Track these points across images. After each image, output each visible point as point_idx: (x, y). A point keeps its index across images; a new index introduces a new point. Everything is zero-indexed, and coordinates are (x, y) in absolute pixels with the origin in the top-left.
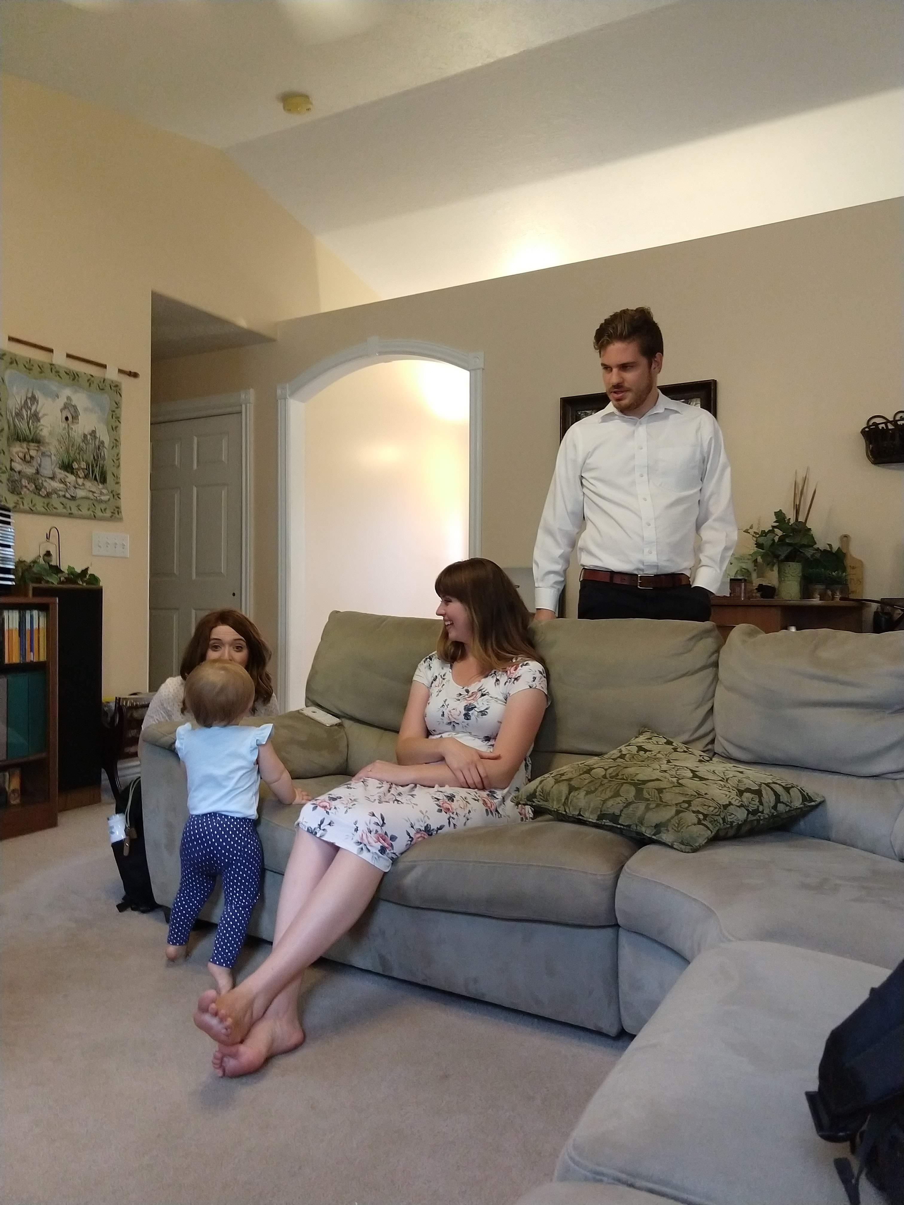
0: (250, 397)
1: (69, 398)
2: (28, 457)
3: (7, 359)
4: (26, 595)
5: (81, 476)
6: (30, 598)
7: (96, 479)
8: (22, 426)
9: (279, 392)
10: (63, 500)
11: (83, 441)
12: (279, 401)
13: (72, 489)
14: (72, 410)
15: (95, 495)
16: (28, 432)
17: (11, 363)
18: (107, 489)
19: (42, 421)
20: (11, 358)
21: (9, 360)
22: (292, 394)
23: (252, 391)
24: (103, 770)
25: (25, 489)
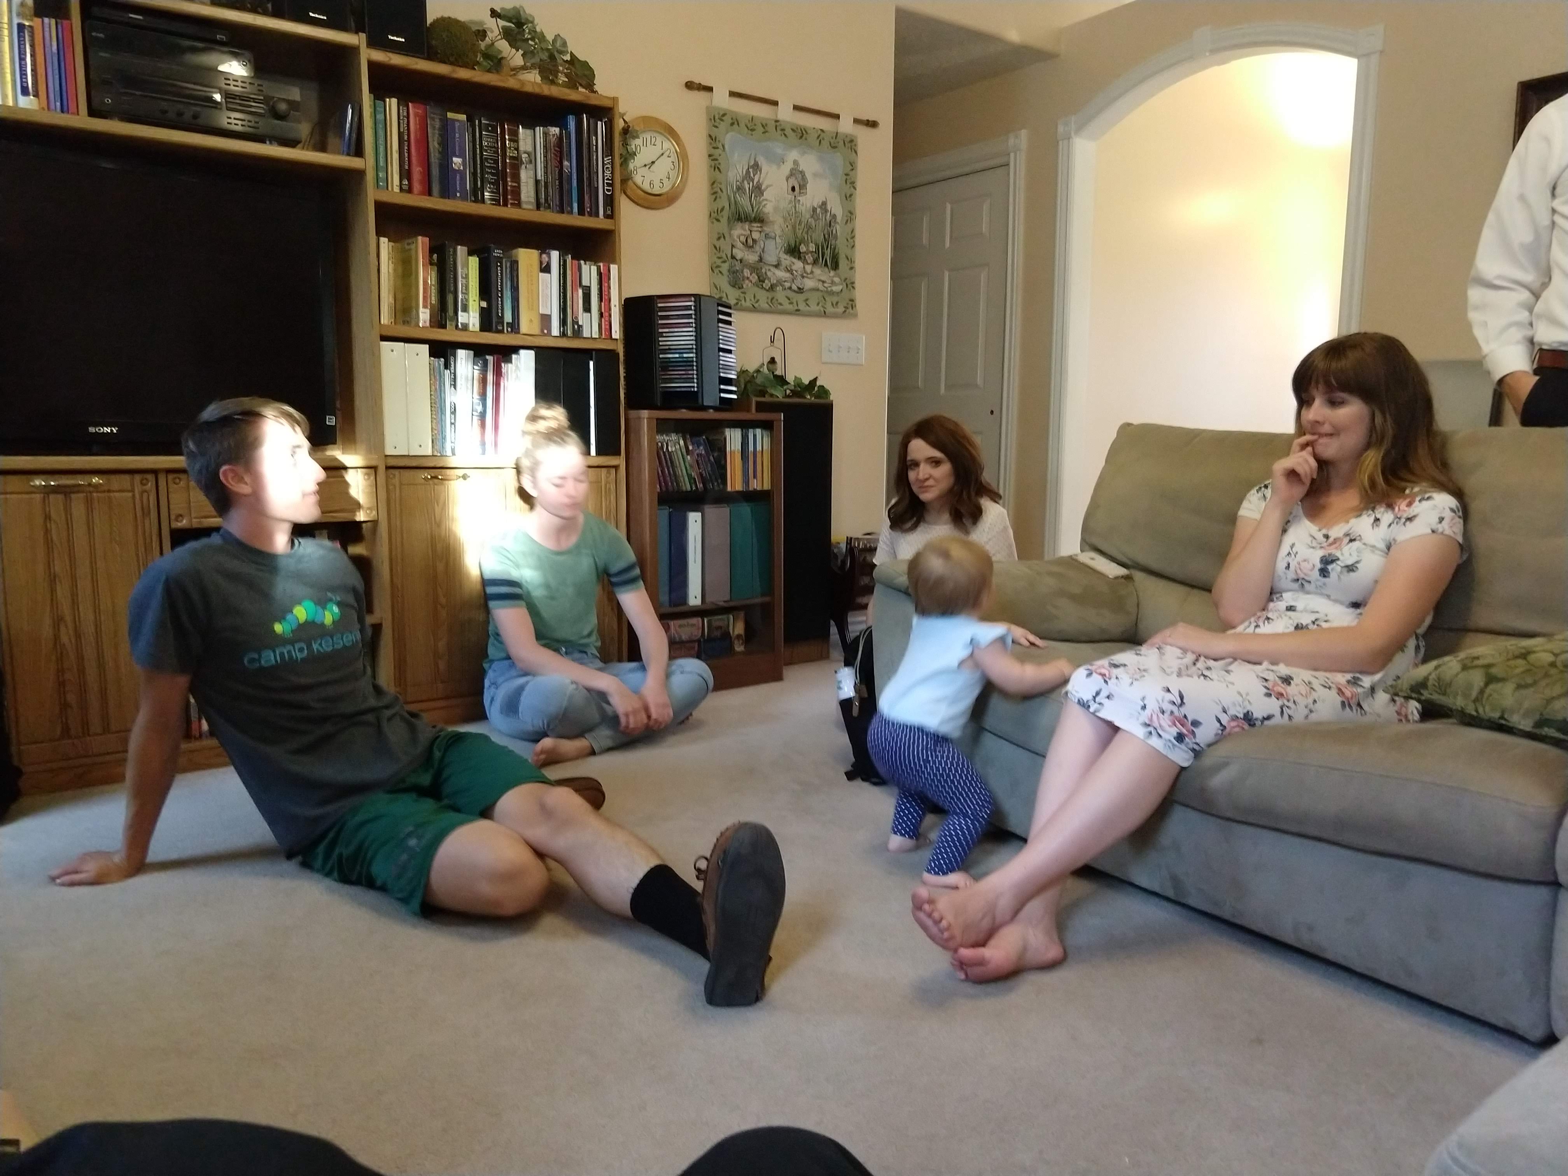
0: (1021, 140)
1: (796, 162)
2: (750, 242)
3: (728, 119)
4: (748, 410)
5: (809, 262)
6: (753, 415)
7: (826, 265)
8: (744, 202)
9: (1061, 129)
10: (790, 293)
11: (812, 217)
12: (1060, 143)
13: (799, 278)
14: (800, 177)
15: (826, 285)
16: (750, 208)
17: (732, 124)
18: (839, 277)
19: (766, 195)
20: (732, 119)
21: (730, 121)
22: (1079, 129)
23: (1024, 133)
24: (832, 623)
25: (747, 282)
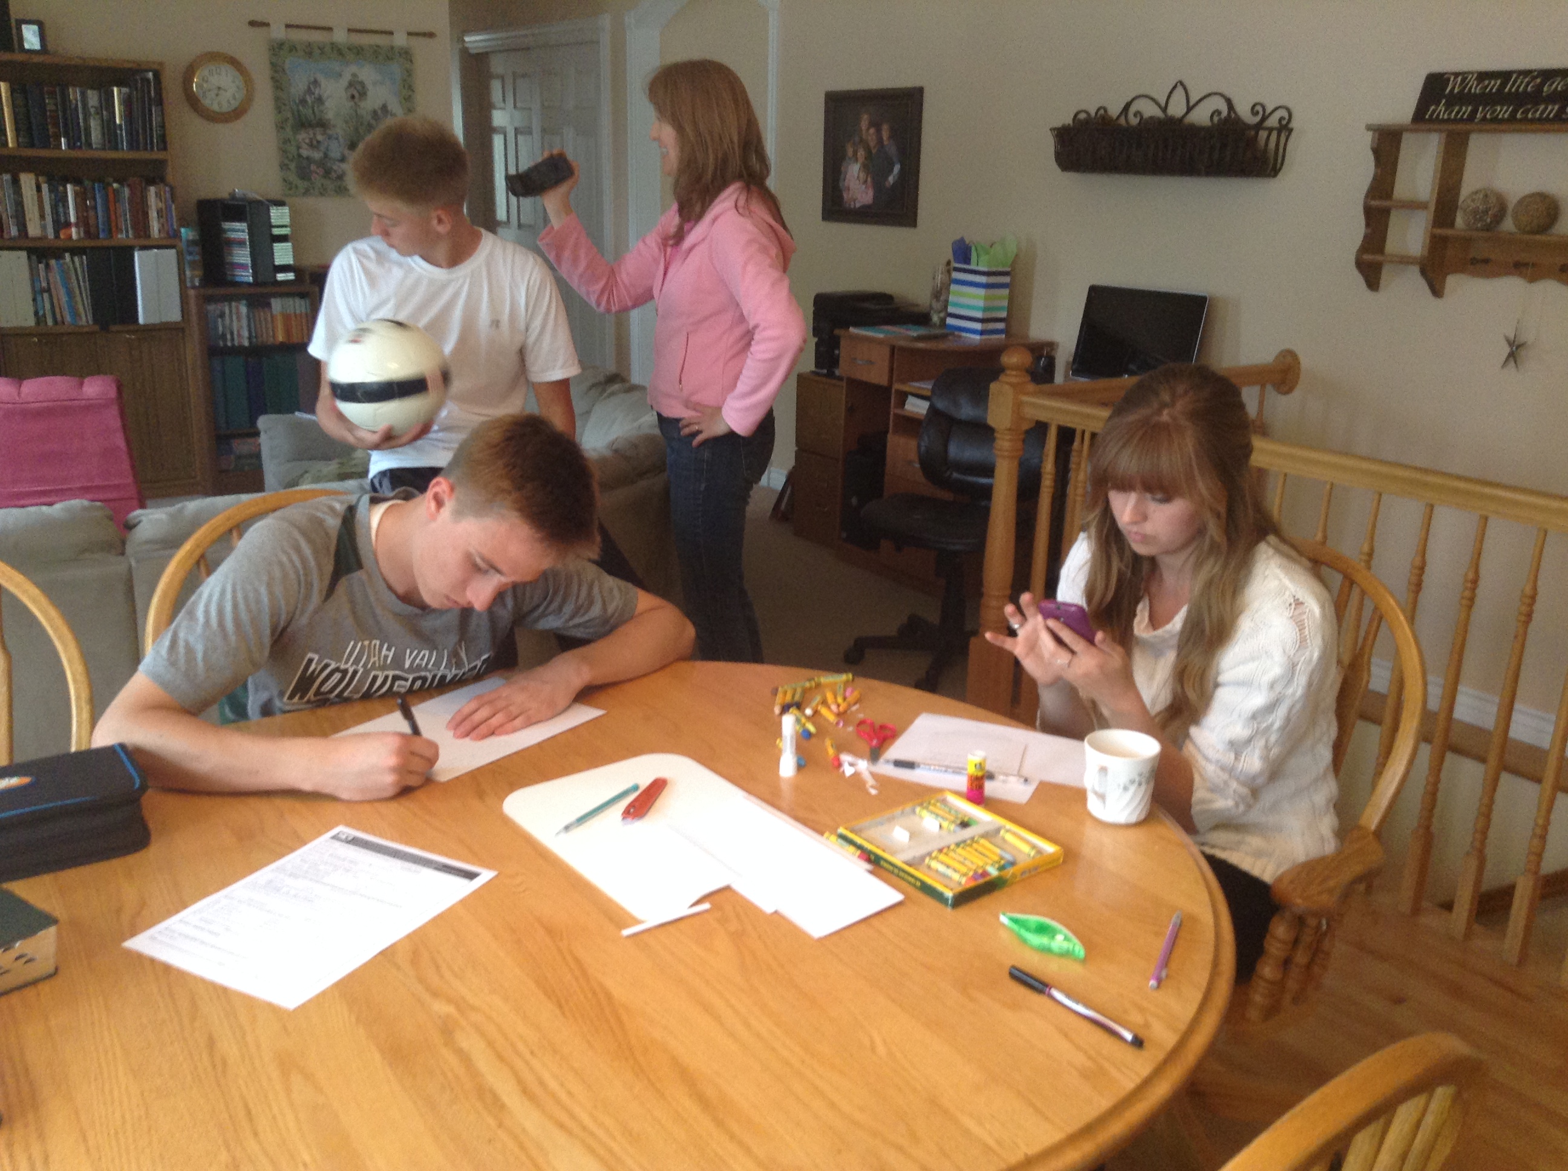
1: (354, 75)
2: (315, 143)
3: (286, 47)
8: (307, 112)
11: (373, 118)
14: (359, 87)
16: (312, 117)
17: (291, 50)
19: (327, 104)
21: (289, 48)
25: (314, 174)
